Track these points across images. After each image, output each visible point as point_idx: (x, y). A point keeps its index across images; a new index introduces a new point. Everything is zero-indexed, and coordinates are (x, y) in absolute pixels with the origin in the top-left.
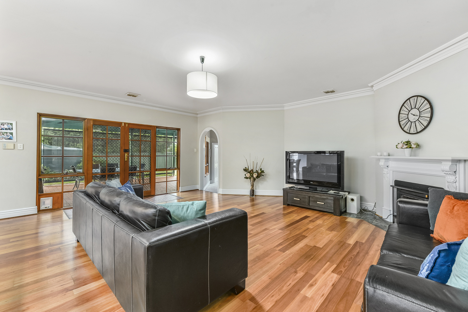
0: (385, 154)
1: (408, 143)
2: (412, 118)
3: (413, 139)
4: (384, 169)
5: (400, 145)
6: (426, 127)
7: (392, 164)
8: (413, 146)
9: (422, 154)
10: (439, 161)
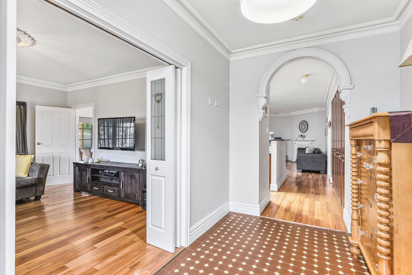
0: (295, 139)
1: (302, 135)
2: (303, 128)
3: (303, 134)
4: (295, 144)
5: (300, 136)
6: (306, 131)
7: (297, 142)
8: (303, 136)
9: (305, 139)
10: (309, 141)
